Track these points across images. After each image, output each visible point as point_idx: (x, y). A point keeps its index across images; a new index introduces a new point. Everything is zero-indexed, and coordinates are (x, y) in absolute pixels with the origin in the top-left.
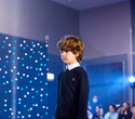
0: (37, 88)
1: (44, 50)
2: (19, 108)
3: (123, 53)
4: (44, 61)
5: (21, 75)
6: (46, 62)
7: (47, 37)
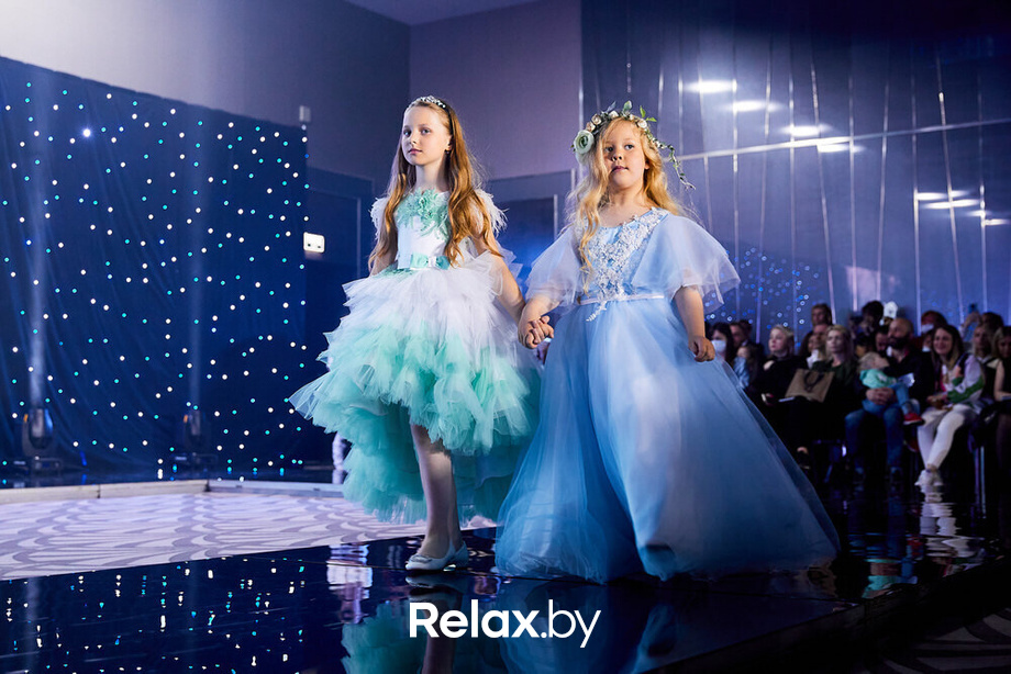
0: (272, 281)
1: (297, 153)
2: (210, 346)
3: (558, 167)
4: (295, 190)
5: (220, 236)
6: (303, 195)
7: (303, 114)
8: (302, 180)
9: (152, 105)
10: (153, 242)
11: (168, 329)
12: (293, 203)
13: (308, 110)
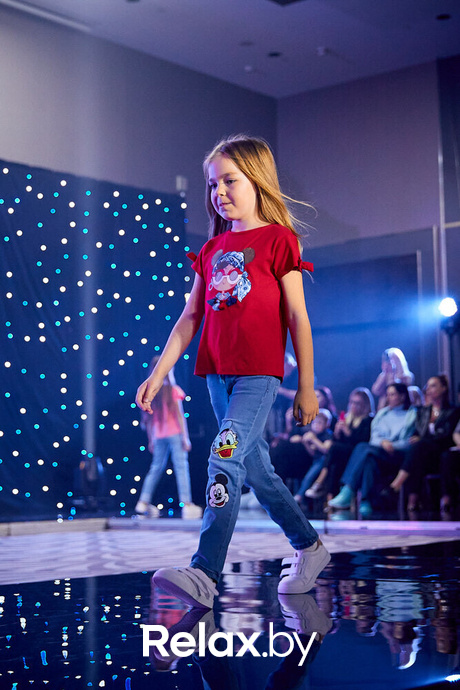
1: (177, 219)
5: (108, 297)
7: (181, 182)
8: (182, 243)
9: (45, 178)
10: (48, 304)
11: (64, 383)
12: (174, 264)
13: (185, 180)
